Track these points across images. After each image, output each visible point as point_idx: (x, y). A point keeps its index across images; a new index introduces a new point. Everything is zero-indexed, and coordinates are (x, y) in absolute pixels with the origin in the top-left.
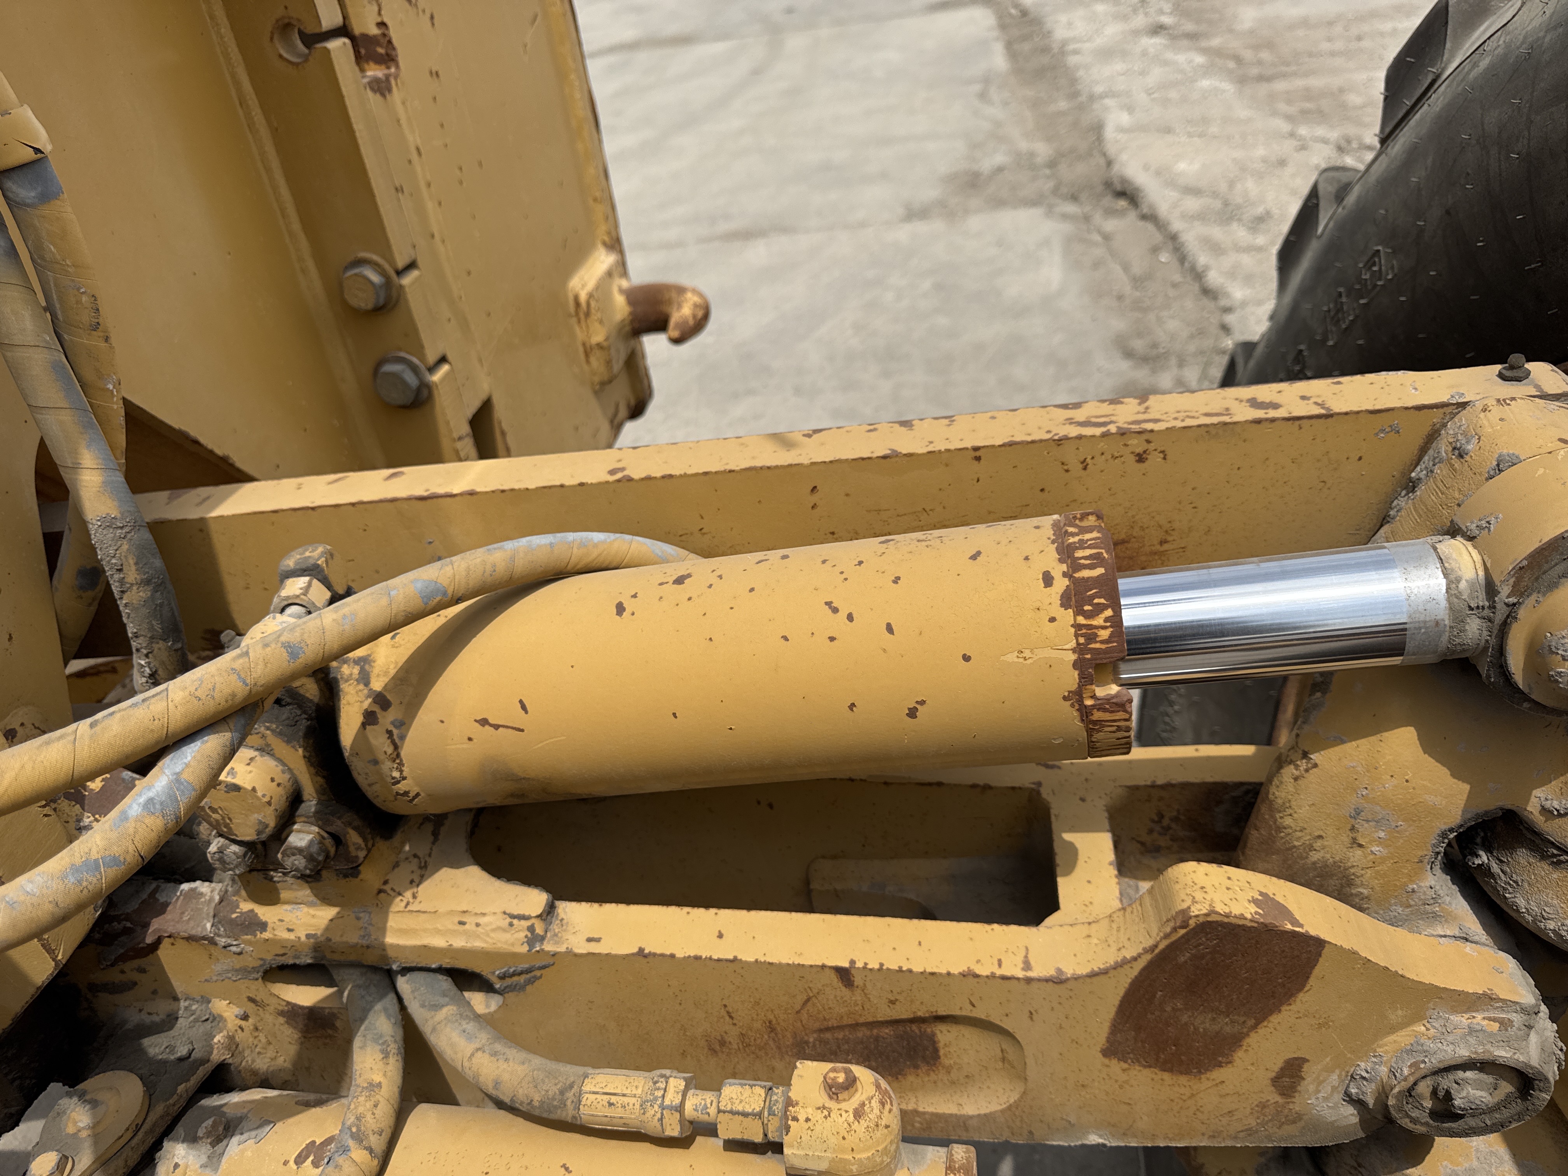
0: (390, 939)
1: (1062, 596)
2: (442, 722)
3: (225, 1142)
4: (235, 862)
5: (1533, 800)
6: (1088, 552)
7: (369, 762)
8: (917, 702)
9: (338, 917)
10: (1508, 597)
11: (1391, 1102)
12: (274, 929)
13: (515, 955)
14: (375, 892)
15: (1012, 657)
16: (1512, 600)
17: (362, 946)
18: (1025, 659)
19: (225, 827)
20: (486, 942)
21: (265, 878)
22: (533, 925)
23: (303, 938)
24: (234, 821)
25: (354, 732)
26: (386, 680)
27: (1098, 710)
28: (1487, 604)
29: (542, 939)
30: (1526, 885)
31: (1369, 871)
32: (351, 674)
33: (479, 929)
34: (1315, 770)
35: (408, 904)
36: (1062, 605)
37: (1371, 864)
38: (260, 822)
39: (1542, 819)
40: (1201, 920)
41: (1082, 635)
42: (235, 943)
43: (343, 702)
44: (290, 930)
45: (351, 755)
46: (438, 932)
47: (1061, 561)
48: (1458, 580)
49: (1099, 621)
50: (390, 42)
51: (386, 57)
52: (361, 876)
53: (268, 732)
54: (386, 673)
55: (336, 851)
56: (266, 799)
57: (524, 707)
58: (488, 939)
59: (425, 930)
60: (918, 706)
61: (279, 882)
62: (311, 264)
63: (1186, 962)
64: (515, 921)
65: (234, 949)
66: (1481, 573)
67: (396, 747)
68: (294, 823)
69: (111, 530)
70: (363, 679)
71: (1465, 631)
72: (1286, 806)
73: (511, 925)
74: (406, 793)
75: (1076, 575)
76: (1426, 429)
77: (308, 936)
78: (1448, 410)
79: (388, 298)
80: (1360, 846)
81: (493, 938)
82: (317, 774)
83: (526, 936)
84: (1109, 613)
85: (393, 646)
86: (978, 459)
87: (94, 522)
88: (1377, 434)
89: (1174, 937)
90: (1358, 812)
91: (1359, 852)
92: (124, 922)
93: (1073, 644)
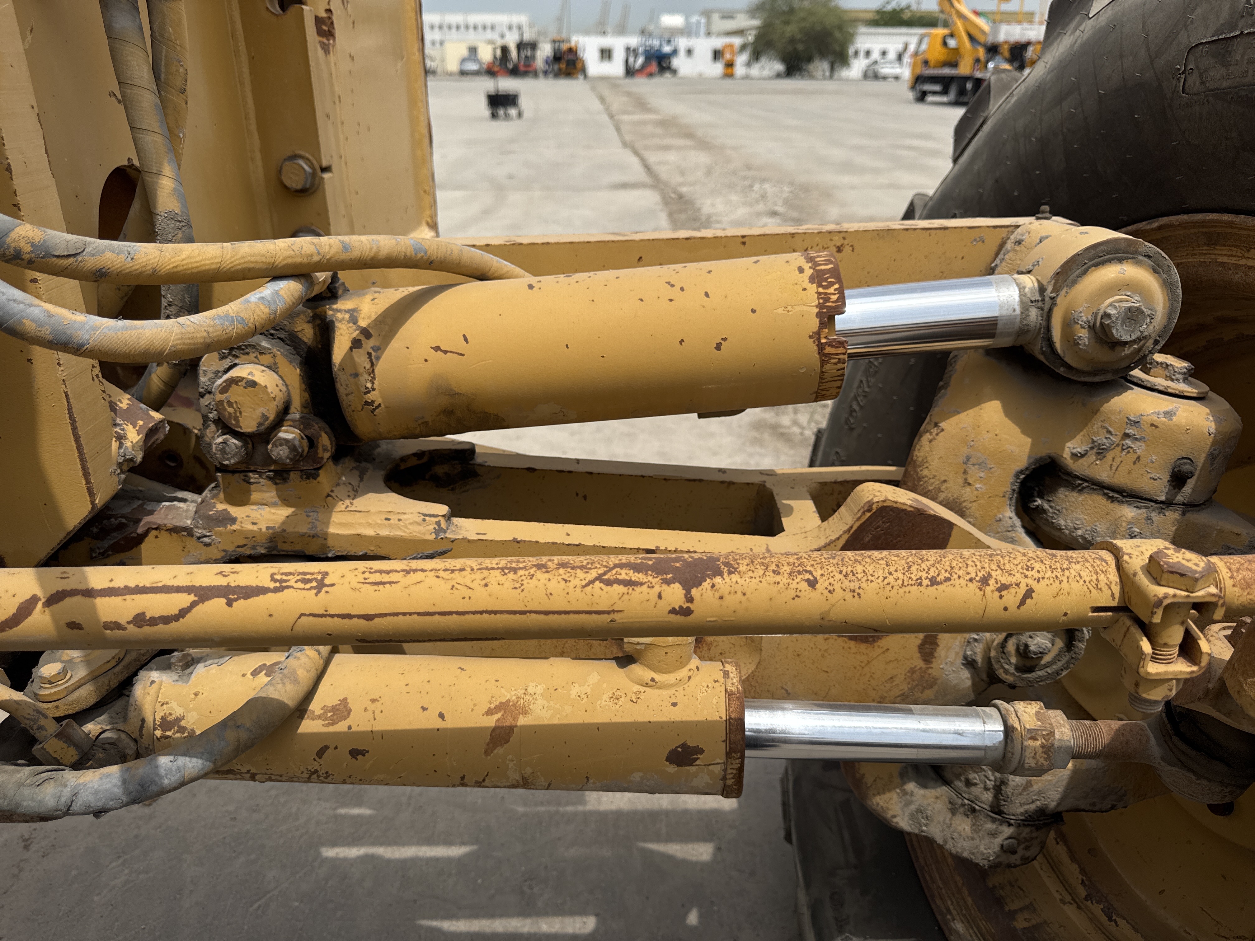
0: (332, 530)
1: (810, 278)
2: (408, 348)
3: (192, 668)
4: (232, 453)
5: (1067, 450)
6: (823, 259)
7: (351, 375)
8: (722, 339)
9: (294, 514)
10: (1051, 293)
11: (993, 654)
12: (241, 523)
13: (425, 541)
14: (326, 495)
15: (780, 311)
16: (1053, 295)
17: (309, 536)
18: (788, 311)
19: (234, 420)
20: (405, 532)
21: (244, 480)
22: (439, 521)
23: (264, 530)
24: (243, 414)
25: (343, 353)
26: (369, 321)
27: (829, 346)
28: (1040, 299)
29: (445, 532)
30: (1064, 511)
31: (974, 504)
32: (343, 318)
33: (401, 523)
34: (942, 433)
35: (347, 507)
36: (810, 282)
37: (975, 499)
38: (263, 415)
39: (1072, 461)
40: (880, 505)
41: (822, 298)
42: (208, 534)
43: (337, 334)
44: (254, 523)
45: (339, 370)
46: (369, 525)
47: (807, 262)
48: (1024, 288)
49: (831, 290)
50: (332, 23)
51: (328, 33)
52: (318, 479)
53: (279, 353)
54: (369, 318)
55: (308, 452)
56: (273, 395)
57: (466, 339)
58: (406, 530)
59: (360, 524)
60: (722, 342)
61: (254, 483)
62: (258, 155)
63: (869, 542)
64: (427, 518)
65: (206, 540)
66: (1036, 285)
67: (372, 365)
68: (283, 426)
69: (173, 222)
70: (353, 320)
71: (1028, 316)
72: (925, 461)
73: (424, 520)
74: (373, 402)
75: (818, 268)
76: (999, 241)
77: (268, 528)
78: (1010, 229)
79: (312, 184)
80: (969, 484)
81: (410, 529)
82: (305, 390)
83: (434, 528)
84: (837, 286)
85: (373, 304)
86: (744, 243)
87: (162, 214)
88: (972, 242)
89: (863, 520)
90: (968, 458)
91: (968, 489)
92: (120, 519)
93: (816, 303)
